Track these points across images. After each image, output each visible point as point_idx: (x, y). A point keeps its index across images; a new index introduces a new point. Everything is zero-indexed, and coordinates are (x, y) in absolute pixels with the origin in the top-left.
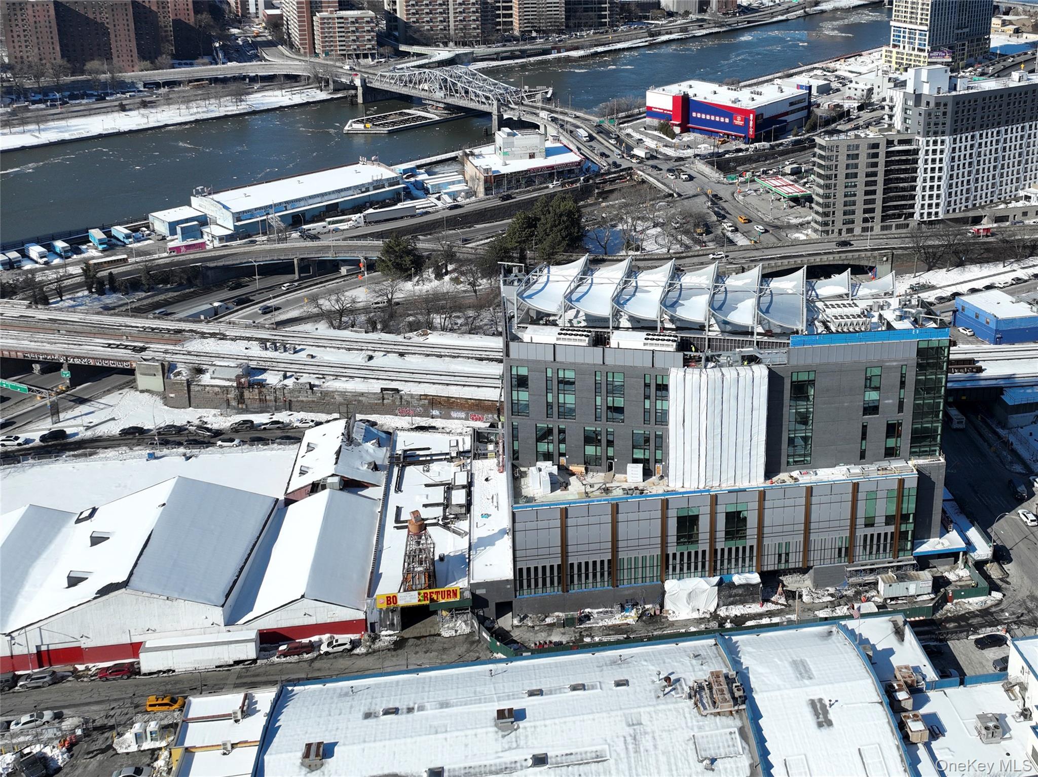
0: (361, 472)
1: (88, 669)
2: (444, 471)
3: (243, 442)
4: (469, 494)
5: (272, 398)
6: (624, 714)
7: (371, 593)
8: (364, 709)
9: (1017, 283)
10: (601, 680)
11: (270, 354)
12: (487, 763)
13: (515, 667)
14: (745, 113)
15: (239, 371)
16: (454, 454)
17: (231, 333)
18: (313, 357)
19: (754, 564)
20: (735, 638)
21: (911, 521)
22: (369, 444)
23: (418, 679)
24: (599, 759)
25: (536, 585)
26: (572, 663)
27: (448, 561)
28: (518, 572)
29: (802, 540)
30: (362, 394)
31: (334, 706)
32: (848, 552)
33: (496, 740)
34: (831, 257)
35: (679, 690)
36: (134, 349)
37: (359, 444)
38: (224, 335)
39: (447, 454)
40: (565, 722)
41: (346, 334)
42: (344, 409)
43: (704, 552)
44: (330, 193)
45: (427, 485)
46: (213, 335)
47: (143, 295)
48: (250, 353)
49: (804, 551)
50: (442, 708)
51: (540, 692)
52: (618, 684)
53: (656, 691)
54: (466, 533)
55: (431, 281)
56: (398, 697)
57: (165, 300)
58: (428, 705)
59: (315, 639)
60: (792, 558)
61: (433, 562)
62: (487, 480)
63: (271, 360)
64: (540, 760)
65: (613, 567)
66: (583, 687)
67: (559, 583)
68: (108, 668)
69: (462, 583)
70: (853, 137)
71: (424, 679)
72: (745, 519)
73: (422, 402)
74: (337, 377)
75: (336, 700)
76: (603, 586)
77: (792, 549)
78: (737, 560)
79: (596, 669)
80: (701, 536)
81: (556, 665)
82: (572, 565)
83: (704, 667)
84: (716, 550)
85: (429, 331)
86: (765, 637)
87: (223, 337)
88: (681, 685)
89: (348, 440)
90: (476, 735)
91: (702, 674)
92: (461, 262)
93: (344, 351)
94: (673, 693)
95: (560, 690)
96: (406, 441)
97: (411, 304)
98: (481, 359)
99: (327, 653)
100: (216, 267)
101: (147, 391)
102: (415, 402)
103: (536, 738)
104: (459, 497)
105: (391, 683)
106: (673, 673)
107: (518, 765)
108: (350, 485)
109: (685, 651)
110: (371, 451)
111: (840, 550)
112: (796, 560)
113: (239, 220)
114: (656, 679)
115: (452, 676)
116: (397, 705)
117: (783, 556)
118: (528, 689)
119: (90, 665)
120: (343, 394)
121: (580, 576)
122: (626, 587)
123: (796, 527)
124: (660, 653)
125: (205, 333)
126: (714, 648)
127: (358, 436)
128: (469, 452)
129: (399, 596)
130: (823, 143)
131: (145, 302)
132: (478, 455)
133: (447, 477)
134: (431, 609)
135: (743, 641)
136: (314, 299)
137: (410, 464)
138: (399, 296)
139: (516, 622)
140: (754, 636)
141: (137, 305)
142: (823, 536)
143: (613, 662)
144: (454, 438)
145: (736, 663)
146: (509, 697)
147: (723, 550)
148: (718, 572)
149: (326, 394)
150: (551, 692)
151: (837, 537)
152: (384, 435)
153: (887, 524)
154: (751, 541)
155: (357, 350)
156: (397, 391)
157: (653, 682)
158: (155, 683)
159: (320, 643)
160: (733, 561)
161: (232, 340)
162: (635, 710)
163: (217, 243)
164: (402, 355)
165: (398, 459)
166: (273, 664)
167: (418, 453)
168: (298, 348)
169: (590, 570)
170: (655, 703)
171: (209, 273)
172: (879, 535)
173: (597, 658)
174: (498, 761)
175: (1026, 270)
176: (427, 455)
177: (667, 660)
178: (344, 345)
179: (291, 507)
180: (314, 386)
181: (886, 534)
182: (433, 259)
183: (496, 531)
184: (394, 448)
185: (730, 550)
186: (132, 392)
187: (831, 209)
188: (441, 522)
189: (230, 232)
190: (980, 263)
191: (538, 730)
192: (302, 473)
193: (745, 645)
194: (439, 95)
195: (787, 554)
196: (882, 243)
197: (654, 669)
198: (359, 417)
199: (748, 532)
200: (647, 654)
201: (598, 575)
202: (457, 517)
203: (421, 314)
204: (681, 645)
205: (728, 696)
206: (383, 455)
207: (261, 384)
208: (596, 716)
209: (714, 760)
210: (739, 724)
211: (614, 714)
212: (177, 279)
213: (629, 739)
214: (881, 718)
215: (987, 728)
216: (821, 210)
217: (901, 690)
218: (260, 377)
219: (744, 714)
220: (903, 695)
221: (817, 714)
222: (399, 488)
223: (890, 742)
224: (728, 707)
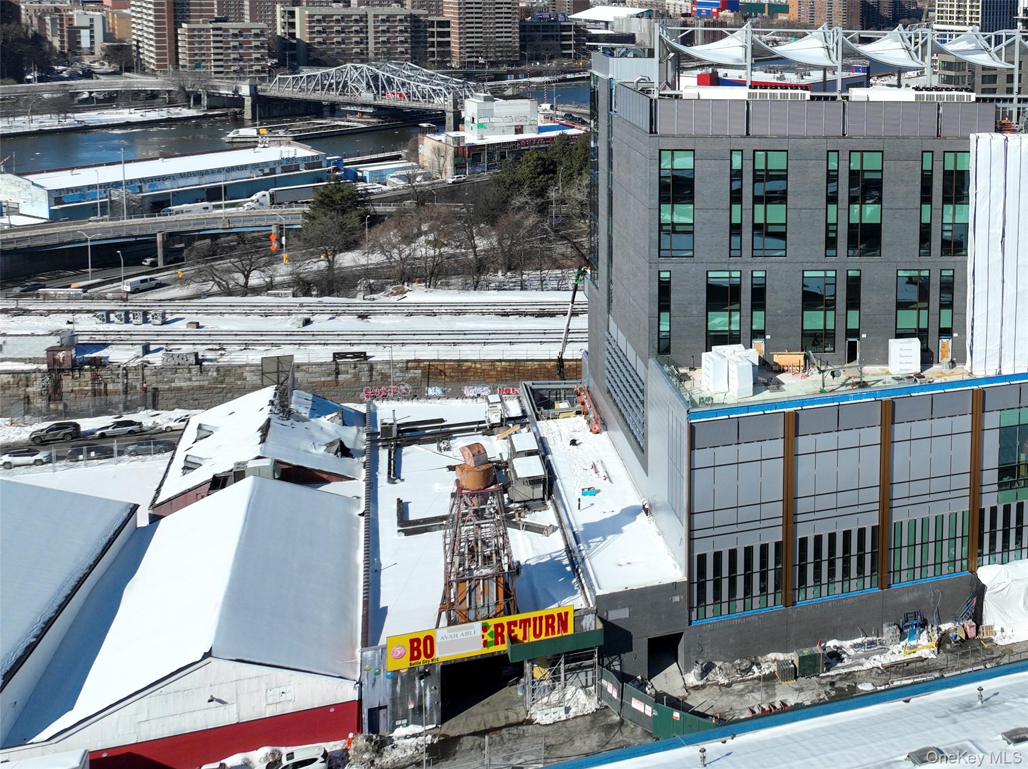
5: (120, 385)
17: (39, 307)
22: (324, 420)
25: (732, 591)
27: (529, 574)
28: (696, 564)
37: (305, 419)
39: (482, 422)
46: (3, 312)
48: (75, 328)
54: (554, 528)
63: (118, 333)
67: (777, 585)
76: (862, 588)
87: (23, 313)
89: (283, 412)
93: (257, 317)
110: (329, 429)
121: (817, 566)
127: (300, 406)
139: (692, 679)
143: (965, 707)
149: (226, 372)
165: (386, 433)
167: (422, 426)
176: (443, 426)
178: (256, 310)
180: (204, 359)
183: (618, 512)
206: (350, 436)
207: (99, 362)
218: (95, 355)
222: (396, 475)
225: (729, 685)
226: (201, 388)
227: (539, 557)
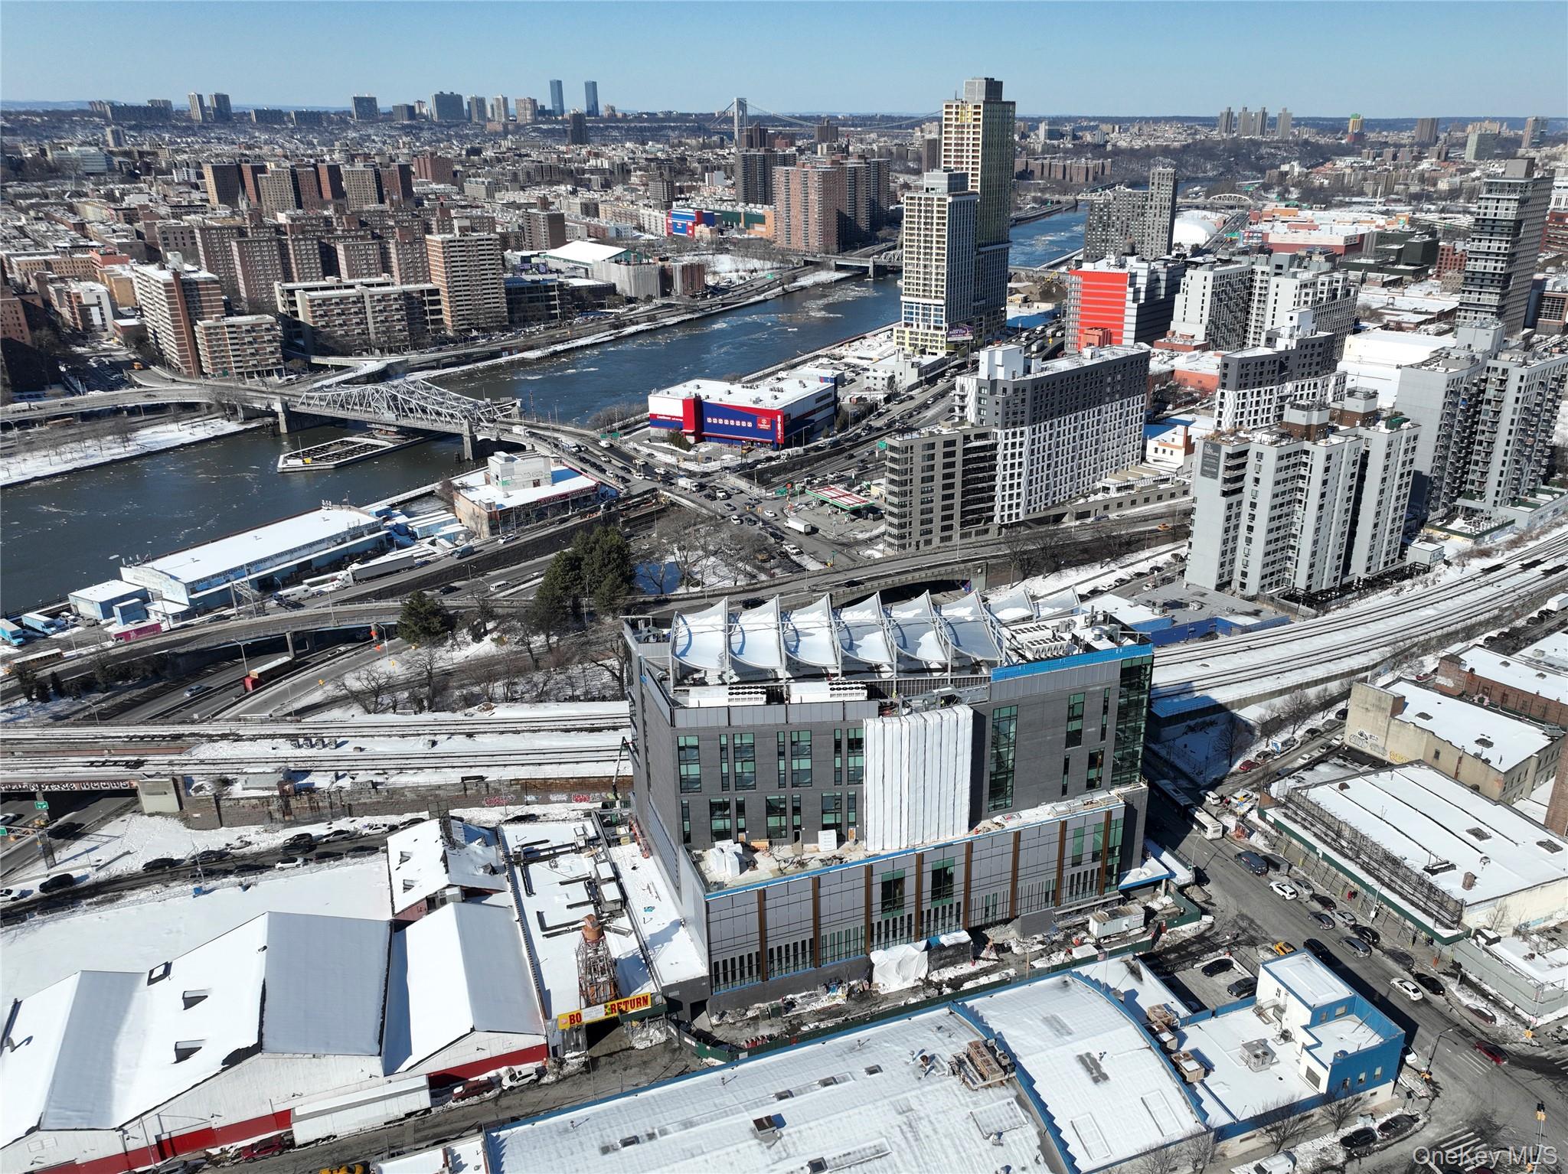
0: (478, 878)
1: (224, 1151)
2: (575, 865)
3: (306, 862)
4: (620, 888)
5: (327, 804)
6: (890, 1103)
7: (546, 1012)
8: (597, 1143)
9: (1121, 585)
10: (849, 1070)
11: (305, 752)
14: (770, 414)
15: (279, 777)
16: (582, 844)
17: (246, 732)
18: (361, 750)
19: (961, 922)
20: (976, 1003)
21: (1116, 853)
22: (475, 844)
23: (640, 1100)
24: (880, 1153)
25: (733, 977)
26: (805, 1056)
28: (715, 966)
29: (1010, 889)
30: (439, 787)
31: (559, 1145)
32: (1055, 895)
33: (762, 1153)
34: (923, 574)
35: (940, 1068)
36: (127, 764)
37: (464, 846)
38: (238, 735)
39: (573, 844)
41: (390, 717)
43: (910, 916)
44: (299, 548)
45: (562, 883)
46: (224, 737)
47: (100, 696)
48: (280, 753)
49: (1013, 900)
50: (686, 1128)
51: (789, 1094)
52: (872, 1071)
53: (915, 1072)
54: (630, 932)
55: (468, 644)
56: (632, 1124)
58: (669, 1128)
59: (492, 1073)
60: (999, 909)
62: (634, 868)
63: (310, 759)
64: (817, 1166)
65: (815, 947)
66: (834, 1081)
67: (758, 972)
68: (253, 1146)
69: (650, 988)
71: (648, 1099)
72: (952, 875)
73: (514, 788)
74: (401, 770)
76: (805, 968)
77: (999, 900)
78: (944, 920)
80: (906, 900)
82: (771, 950)
83: (954, 1039)
84: (922, 913)
85: (492, 704)
87: (238, 738)
88: (939, 1062)
89: (450, 843)
90: (738, 1151)
91: (955, 1047)
92: (502, 617)
93: (397, 738)
94: (933, 1072)
95: (809, 1088)
96: (516, 836)
98: (567, 731)
99: (511, 1088)
100: (188, 653)
101: (158, 814)
102: (504, 790)
103: (805, 1144)
104: (610, 892)
105: (611, 1110)
106: (926, 1049)
108: (472, 895)
110: (480, 852)
111: (1047, 889)
112: (1002, 911)
113: (194, 592)
114: (909, 1059)
115: (677, 1091)
116: (634, 1133)
117: (991, 908)
118: (775, 1092)
119: (227, 1147)
120: (415, 789)
121: (779, 961)
122: (830, 965)
123: (1003, 876)
124: (896, 1031)
125: (213, 736)
126: (951, 1017)
127: (458, 837)
128: (597, 839)
129: (582, 1011)
130: (896, 444)
131: (106, 705)
132: (609, 841)
133: (581, 871)
134: (620, 1021)
135: (978, 1005)
137: (532, 861)
139: (714, 1021)
140: (989, 998)
141: (97, 709)
142: (1030, 882)
143: (853, 1049)
144: (577, 825)
145: (988, 1030)
146: (760, 1104)
147: (931, 911)
150: (801, 1092)
151: (1044, 880)
152: (487, 833)
153: (1093, 860)
154: (959, 897)
155: (413, 735)
156: (482, 778)
157: (909, 1062)
158: (316, 1154)
159: (499, 1079)
160: (939, 922)
161: (251, 740)
162: (901, 1096)
163: (173, 623)
164: (470, 735)
165: (516, 856)
166: (451, 1110)
167: (537, 847)
168: (339, 741)
169: (791, 953)
170: (918, 1085)
171: (179, 660)
172: (1086, 873)
173: (830, 1047)
175: (1125, 570)
176: (549, 849)
177: (913, 1037)
178: (396, 731)
179: (408, 930)
180: (377, 783)
181: (1093, 871)
183: (667, 925)
184: (505, 845)
185: (936, 910)
186: (138, 818)
187: (907, 520)
189: (185, 608)
190: (1075, 566)
191: (803, 1135)
192: (406, 888)
194: (389, 416)
195: (994, 907)
196: (971, 553)
197: (905, 1048)
199: (955, 889)
201: (800, 956)
202: (613, 915)
204: (915, 1018)
205: (995, 1066)
206: (494, 855)
207: (310, 789)
208: (862, 1109)
209: (1000, 1134)
210: (1014, 1093)
211: (879, 1104)
212: (140, 672)
213: (905, 1128)
214: (1154, 1063)
215: (1257, 1056)
216: (896, 521)
217: (1162, 1031)
218: (305, 781)
219: (1017, 1082)
220: (1166, 1037)
221: (1089, 1070)
222: (530, 891)
223: (1170, 1086)
224: (1000, 1076)
225: (733, 1024)
226: (379, 802)
227: (625, 954)
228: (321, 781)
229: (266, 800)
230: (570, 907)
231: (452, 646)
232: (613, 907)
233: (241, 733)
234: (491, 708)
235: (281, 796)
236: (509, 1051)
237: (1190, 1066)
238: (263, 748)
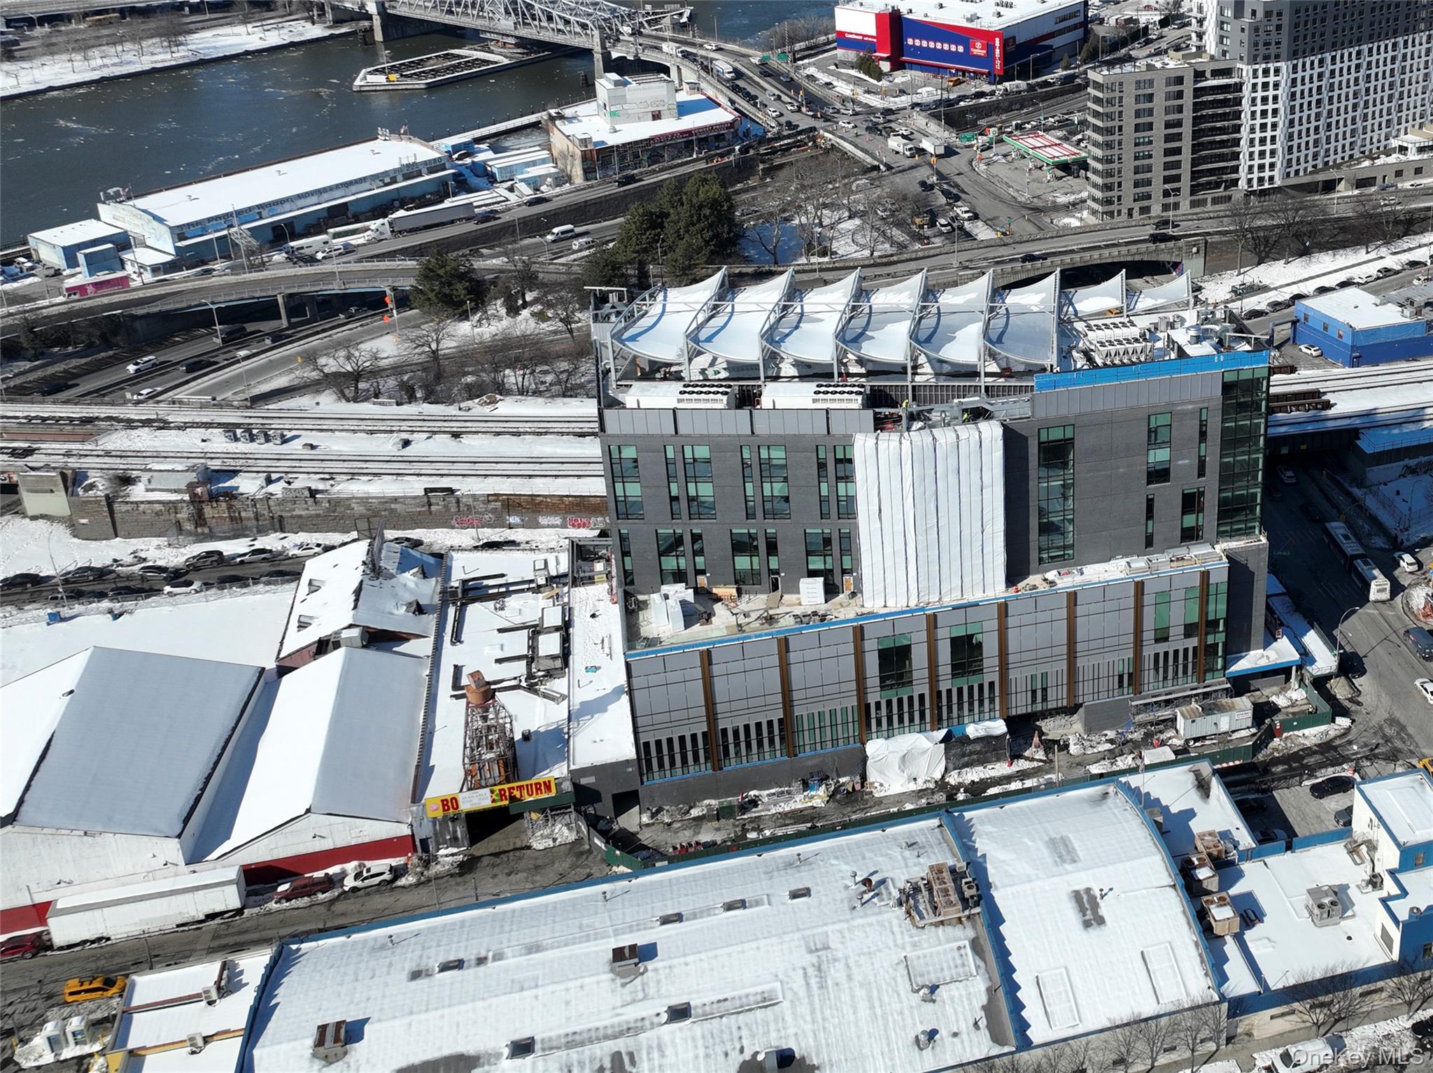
0: (396, 618)
2: (525, 608)
3: (207, 585)
4: (566, 640)
5: (251, 515)
6: (804, 938)
7: (417, 794)
8: (410, 966)
9: (1385, 276)
10: (770, 892)
11: (243, 447)
12: (600, 1024)
13: (643, 885)
14: (988, 36)
15: (192, 477)
16: (542, 581)
17: (176, 417)
18: (313, 447)
19: (997, 707)
20: (967, 815)
21: (1221, 628)
22: (407, 575)
23: (495, 914)
24: (767, 1002)
25: (672, 764)
26: (728, 871)
27: (537, 740)
28: (642, 748)
29: (1065, 668)
30: (395, 500)
31: (363, 965)
32: (1133, 679)
33: (613, 991)
35: (885, 896)
36: (14, 452)
37: (392, 576)
38: (165, 422)
39: (531, 581)
40: (716, 957)
41: (366, 408)
42: (363, 525)
43: (922, 697)
44: (331, 188)
45: (501, 631)
46: (147, 423)
47: (27, 365)
48: (208, 447)
49: (1069, 684)
50: (529, 953)
51: (678, 918)
52: (795, 895)
53: (850, 900)
54: (563, 697)
55: (500, 319)
56: (463, 944)
57: (65, 371)
58: (508, 952)
59: (335, 869)
60: (1051, 694)
61: (511, 743)
62: (593, 616)
63: (246, 457)
64: (679, 1013)
65: (787, 730)
66: (742, 904)
67: (706, 759)
69: (559, 771)
70: (1144, 69)
71: (504, 913)
72: (980, 645)
73: (492, 506)
74: (353, 476)
75: (366, 956)
76: (773, 757)
77: (1051, 681)
78: (971, 704)
79: (763, 876)
80: (915, 675)
81: (703, 876)
82: (724, 731)
83: (921, 860)
84: (939, 693)
85: (498, 397)
86: (1011, 810)
87: (164, 426)
88: (887, 888)
89: (373, 570)
90: (582, 987)
91: (918, 870)
92: (547, 287)
93: (363, 435)
94: (875, 900)
95: (708, 911)
96: (465, 567)
97: (467, 356)
99: (353, 889)
100: (148, 316)
101: (43, 517)
102: (479, 507)
103: (673, 983)
104: (550, 645)
105: (454, 924)
106: (876, 872)
107: (647, 1022)
108: (378, 639)
109: (895, 840)
110: (411, 585)
111: (1121, 677)
112: (1057, 697)
113: (182, 237)
114: (850, 883)
115: (546, 905)
116: (461, 956)
117: (1039, 693)
118: (661, 914)
120: (364, 500)
121: (737, 745)
122: (809, 754)
123: (1056, 651)
124: (858, 844)
125: (133, 421)
126: (937, 830)
127: (389, 562)
128: (565, 575)
129: (460, 797)
130: (1099, 79)
131: (31, 377)
132: (578, 579)
133: (531, 617)
134: (513, 812)
135: (979, 817)
136: (310, 358)
137: (474, 600)
138: (448, 345)
139: (645, 819)
140: (996, 809)
141: (18, 381)
142: (1095, 660)
143: (789, 865)
144: (540, 557)
145: (968, 849)
146: (631, 929)
147: (949, 691)
148: (945, 723)
149: (336, 503)
150: (694, 916)
151: (1116, 659)
152: (431, 560)
153: (1187, 635)
154: (991, 674)
155: (385, 432)
156: (451, 491)
157: (847, 887)
158: (78, 959)
159: (343, 875)
160: (966, 706)
161: (179, 428)
162: (820, 930)
163: (148, 277)
164: (456, 435)
165: (454, 593)
166: (268, 913)
167: (486, 582)
168: (289, 434)
169: (753, 736)
170: (848, 917)
171: (137, 324)
172: (1176, 652)
173: (765, 860)
174: (616, 1020)
175: (1399, 256)
176: (500, 586)
177: (868, 855)
178: (363, 425)
179: (286, 678)
180: (317, 491)
181: (1186, 650)
182: (500, 284)
183: (609, 690)
184: (447, 576)
185: (960, 691)
187: (1115, 180)
188: (524, 684)
189: (169, 258)
190: (1333, 249)
191: (676, 971)
192: (302, 626)
193: (982, 823)
194: (507, 24)
195: (1044, 690)
196: (1192, 227)
197: (847, 869)
198: (390, 534)
199: (986, 663)
200: (841, 848)
201: (766, 741)
202: (549, 674)
203: (483, 370)
204: (889, 830)
205: (954, 897)
206: (428, 590)
207: (231, 495)
208: (762, 943)
209: (934, 988)
210: (971, 933)
211: (787, 938)
212: (84, 338)
213: (811, 971)
214: (1173, 907)
215: (1321, 906)
216: (1099, 181)
217: (1201, 865)
218: (227, 484)
219: (979, 921)
220: (1203, 873)
221: (1083, 910)
222: (457, 638)
223: (1185, 937)
224: (955, 912)
225: (669, 825)
226: (318, 516)
227: (548, 725)
228: (248, 485)
229: (173, 506)
230: (499, 661)
231: (479, 321)
232: (550, 664)
233: (170, 419)
234: (495, 402)
235: (192, 502)
236: (360, 841)
237: (1221, 914)
238: (190, 441)
